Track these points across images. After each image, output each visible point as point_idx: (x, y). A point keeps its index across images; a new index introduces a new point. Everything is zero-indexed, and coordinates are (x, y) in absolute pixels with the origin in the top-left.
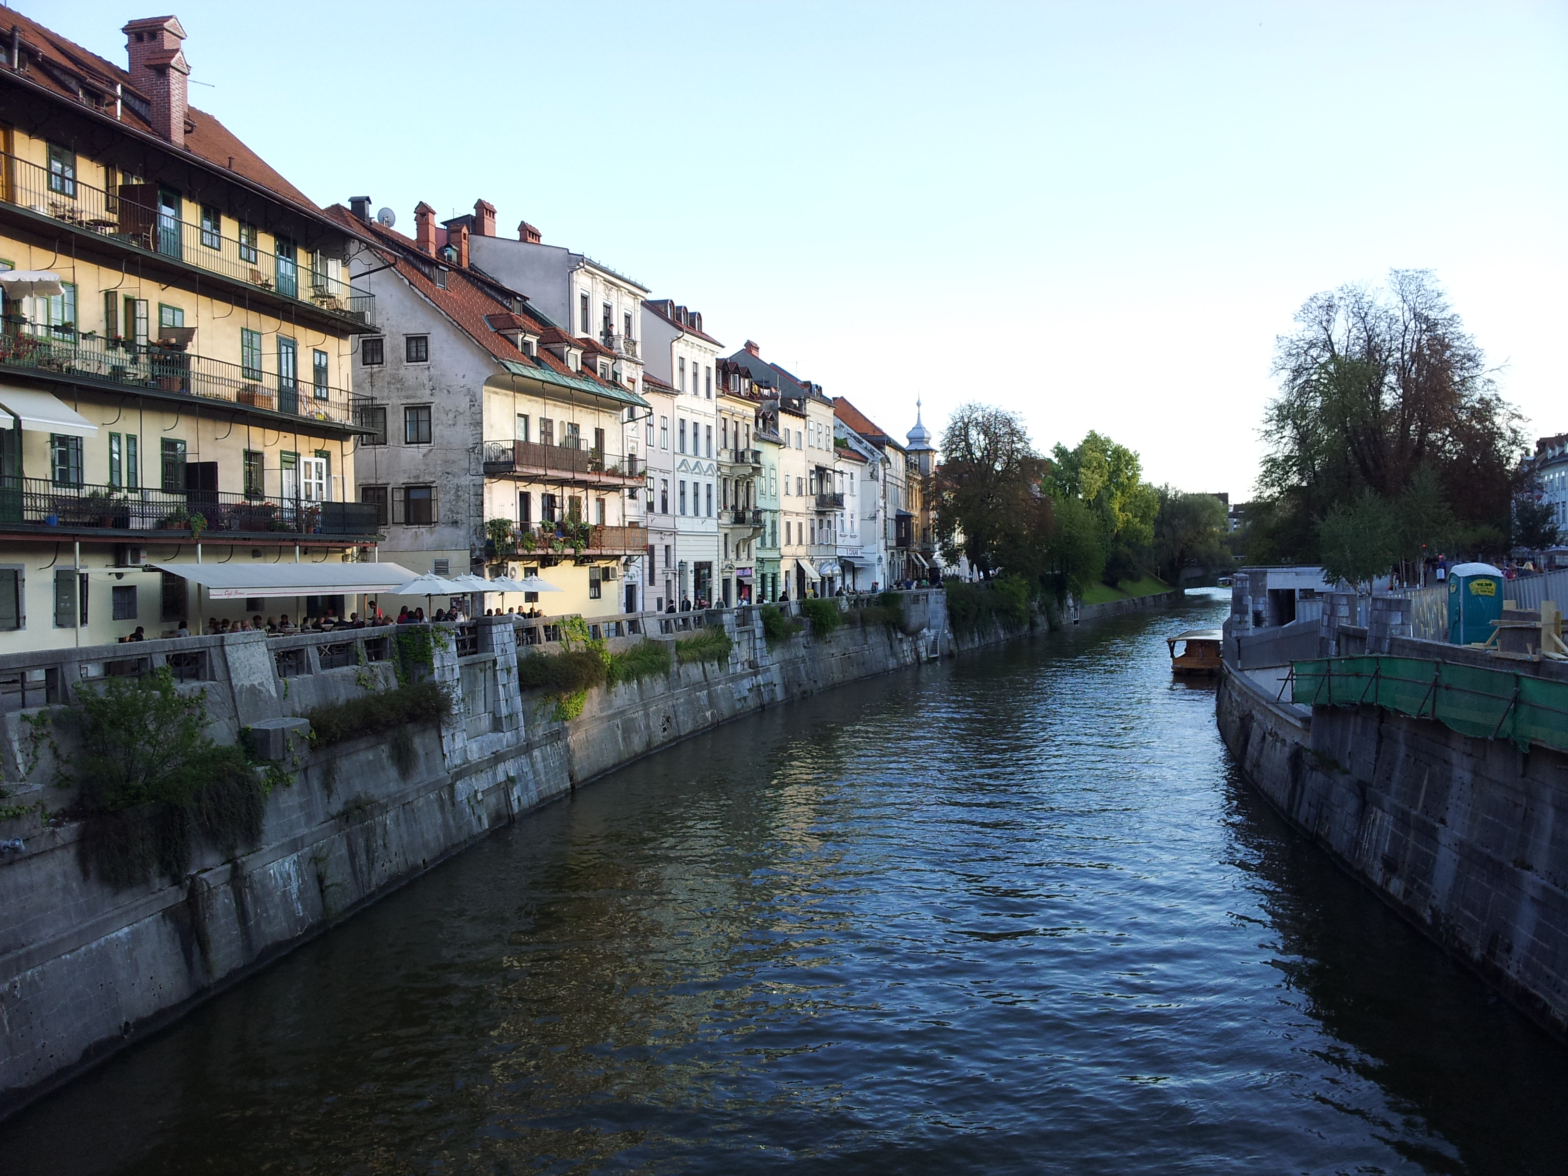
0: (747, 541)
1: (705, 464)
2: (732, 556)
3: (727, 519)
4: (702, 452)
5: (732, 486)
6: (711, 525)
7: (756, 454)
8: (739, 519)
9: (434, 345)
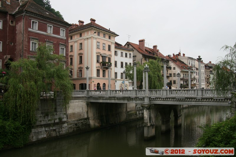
0: (209, 85)
1: (203, 77)
2: (207, 87)
3: (206, 83)
4: (203, 76)
5: (206, 79)
6: (204, 84)
7: (210, 75)
8: (208, 83)
9: (176, 68)
